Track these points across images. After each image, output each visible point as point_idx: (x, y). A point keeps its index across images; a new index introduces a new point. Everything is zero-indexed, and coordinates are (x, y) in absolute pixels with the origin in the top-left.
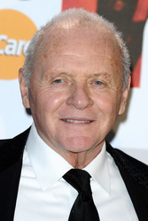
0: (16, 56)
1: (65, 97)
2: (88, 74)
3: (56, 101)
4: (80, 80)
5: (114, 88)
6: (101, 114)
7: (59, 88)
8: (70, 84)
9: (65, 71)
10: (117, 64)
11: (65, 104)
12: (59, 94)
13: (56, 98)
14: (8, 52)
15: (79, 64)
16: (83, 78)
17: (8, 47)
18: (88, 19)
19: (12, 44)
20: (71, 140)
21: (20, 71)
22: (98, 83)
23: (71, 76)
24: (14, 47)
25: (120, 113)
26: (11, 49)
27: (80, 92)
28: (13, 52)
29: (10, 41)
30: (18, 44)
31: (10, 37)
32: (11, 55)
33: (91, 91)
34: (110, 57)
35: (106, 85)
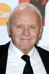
0: (5, 18)
1: (21, 32)
2: (29, 25)
3: (19, 33)
4: (26, 27)
5: (37, 29)
6: (33, 37)
7: (19, 29)
8: (23, 28)
9: (21, 24)
10: (38, 21)
11: (21, 34)
12: (19, 31)
13: (18, 32)
14: (2, 17)
15: (26, 22)
16: (27, 26)
17: (2, 15)
18: (29, 7)
19: (3, 14)
20: (24, 45)
21: (7, 23)
22: (32, 27)
23: (23, 25)
24: (4, 15)
25: (39, 37)
26: (3, 16)
27: (26, 31)
28: (4, 17)
29: (3, 13)
30: (5, 14)
31: (2, 12)
32: (3, 18)
33: (30, 30)
34: (36, 19)
35: (35, 28)
